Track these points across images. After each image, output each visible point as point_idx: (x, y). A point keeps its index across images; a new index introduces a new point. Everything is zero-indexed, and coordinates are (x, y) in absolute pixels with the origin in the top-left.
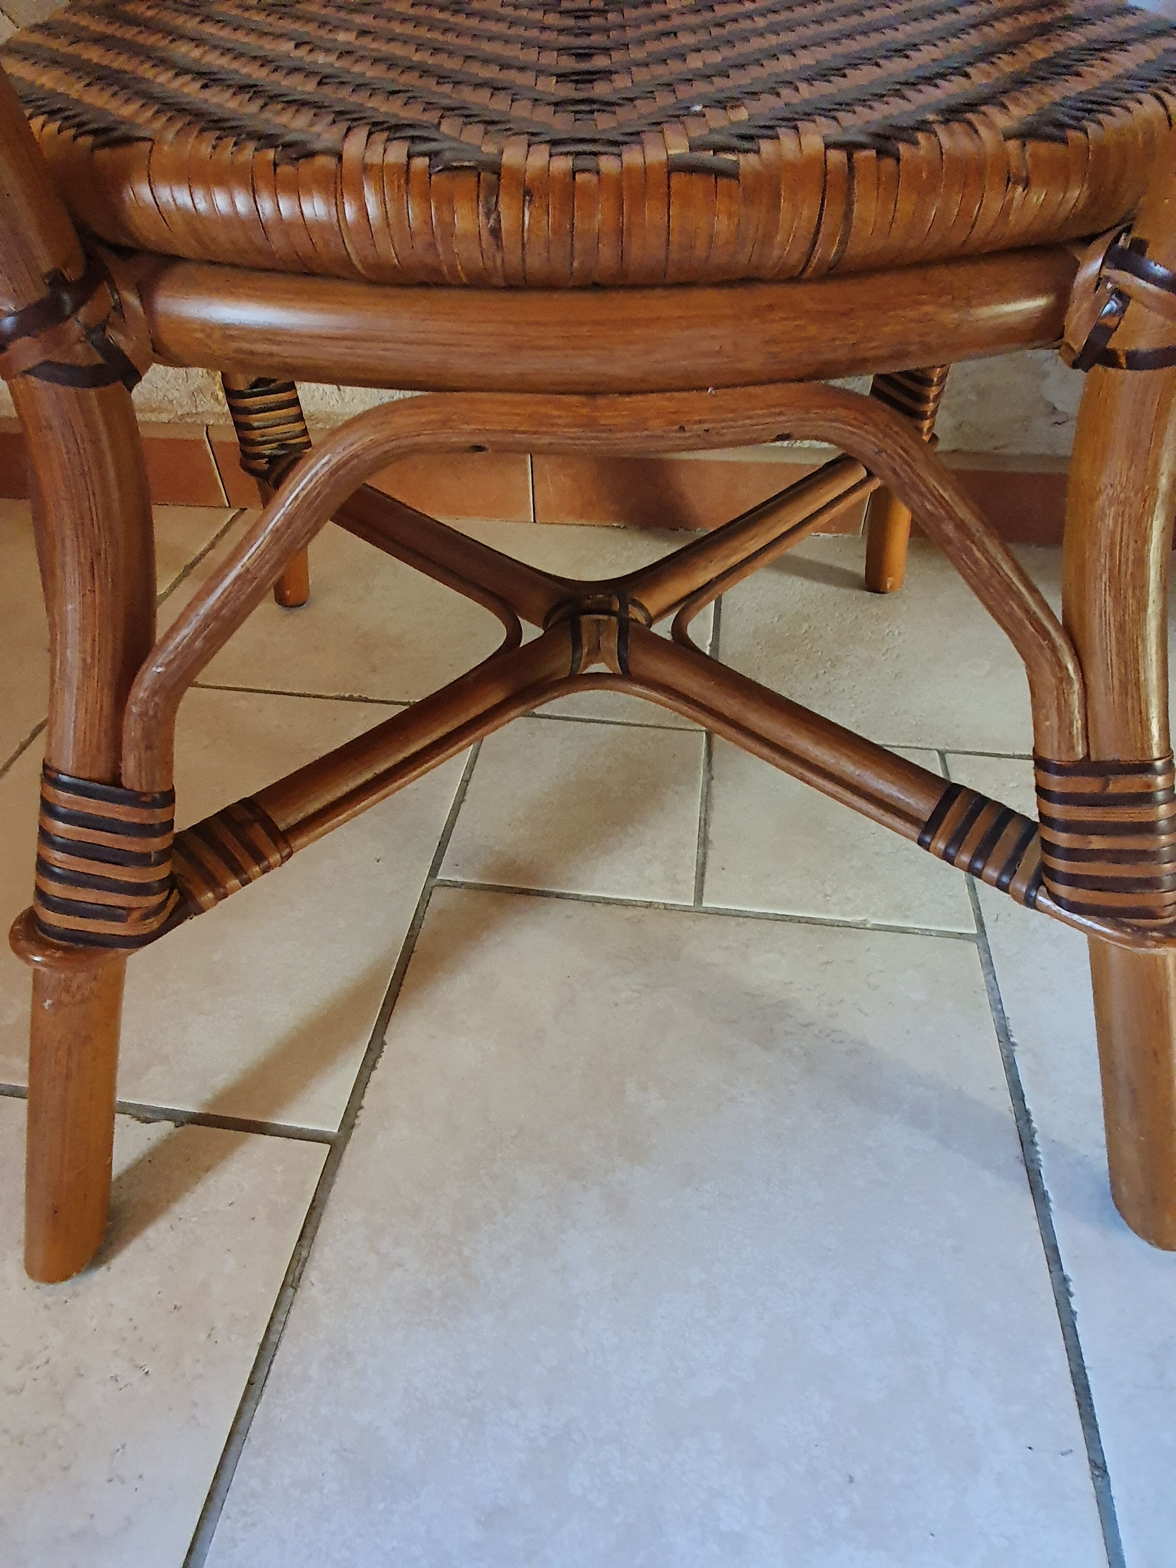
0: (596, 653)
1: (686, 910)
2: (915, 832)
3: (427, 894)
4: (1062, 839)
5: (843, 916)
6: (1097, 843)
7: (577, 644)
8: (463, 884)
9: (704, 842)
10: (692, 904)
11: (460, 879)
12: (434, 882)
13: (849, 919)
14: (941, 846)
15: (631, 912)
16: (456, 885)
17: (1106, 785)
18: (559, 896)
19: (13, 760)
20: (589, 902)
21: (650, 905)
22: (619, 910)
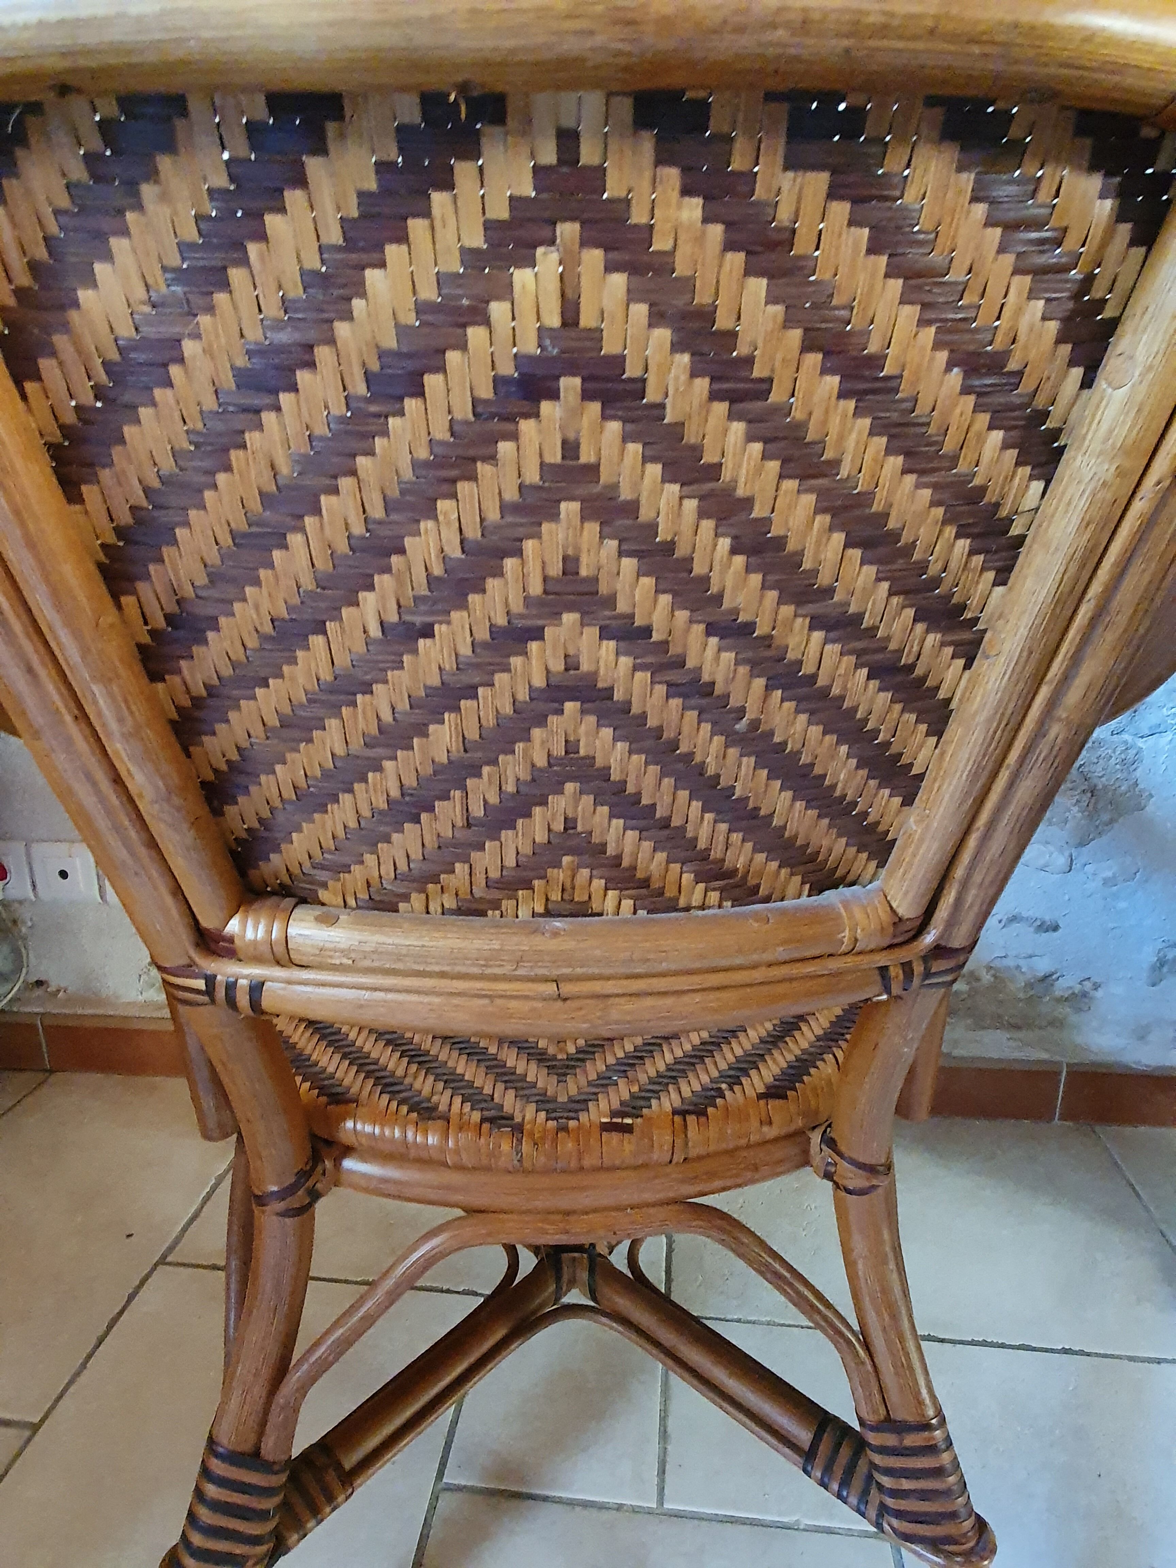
0: (572, 1283)
1: (650, 1512)
2: (800, 1460)
3: (435, 1498)
4: (887, 1481)
5: (779, 1516)
6: (906, 1484)
7: (558, 1279)
8: (465, 1487)
9: (664, 1435)
10: (655, 1506)
11: (463, 1483)
12: (441, 1486)
13: (785, 1519)
14: (819, 1474)
15: (605, 1515)
16: (459, 1489)
17: (901, 1441)
18: (545, 1499)
19: (89, 1356)
20: (568, 1504)
21: (619, 1507)
22: (594, 1513)
